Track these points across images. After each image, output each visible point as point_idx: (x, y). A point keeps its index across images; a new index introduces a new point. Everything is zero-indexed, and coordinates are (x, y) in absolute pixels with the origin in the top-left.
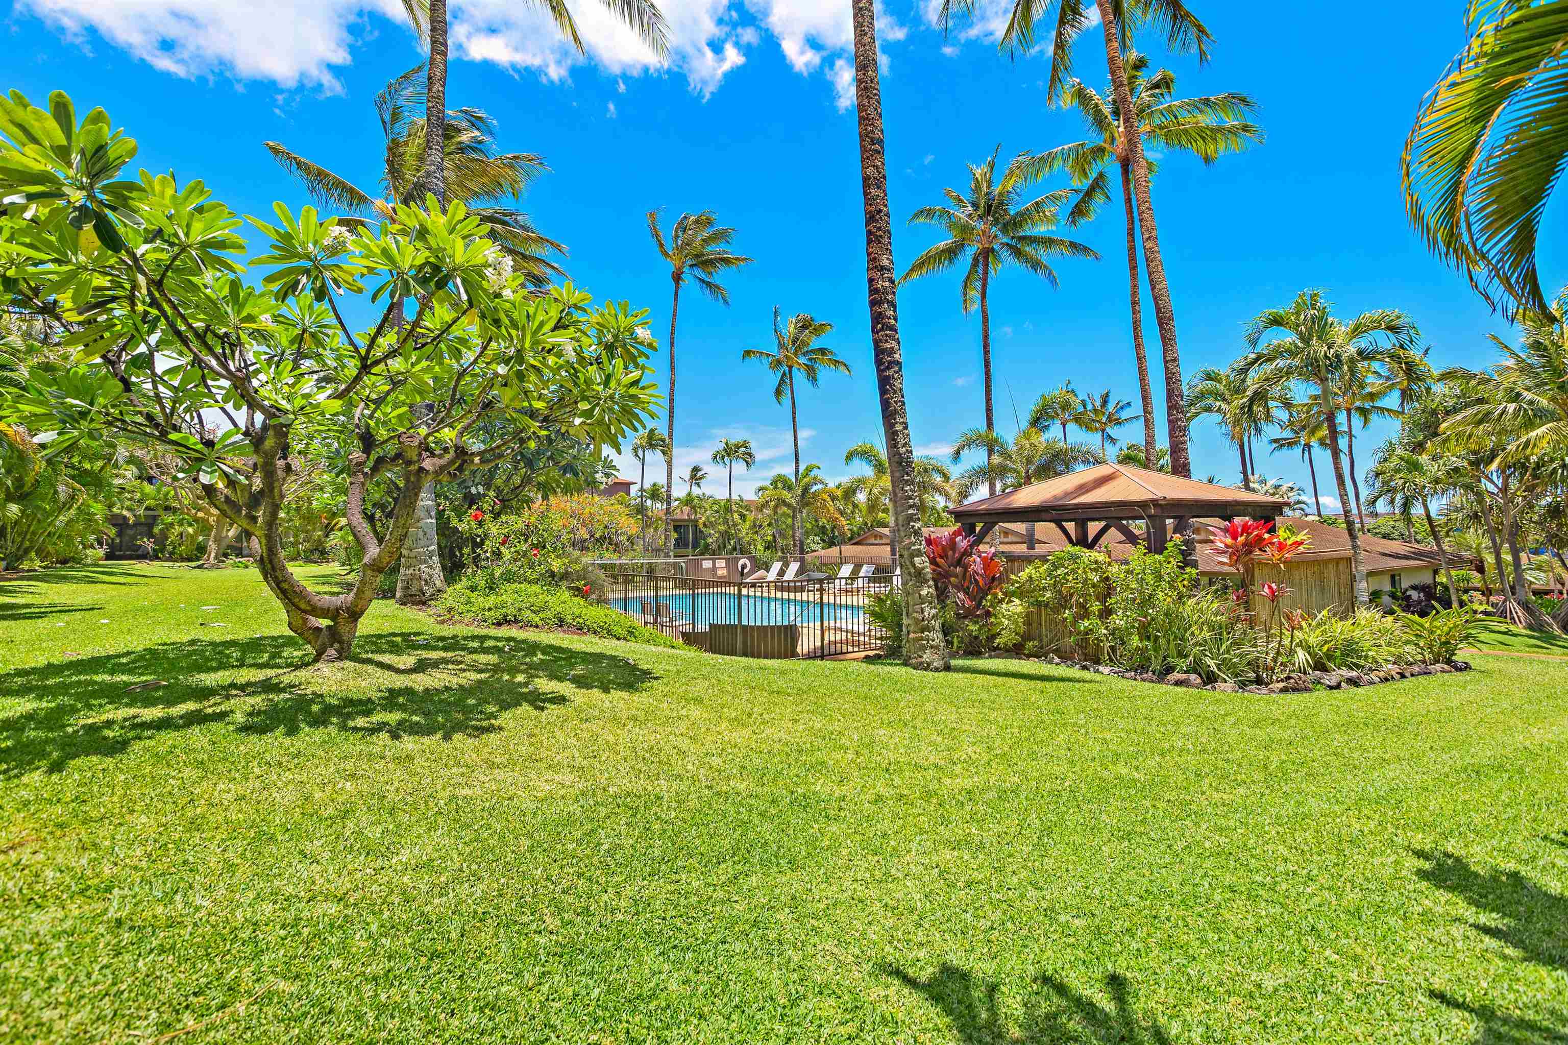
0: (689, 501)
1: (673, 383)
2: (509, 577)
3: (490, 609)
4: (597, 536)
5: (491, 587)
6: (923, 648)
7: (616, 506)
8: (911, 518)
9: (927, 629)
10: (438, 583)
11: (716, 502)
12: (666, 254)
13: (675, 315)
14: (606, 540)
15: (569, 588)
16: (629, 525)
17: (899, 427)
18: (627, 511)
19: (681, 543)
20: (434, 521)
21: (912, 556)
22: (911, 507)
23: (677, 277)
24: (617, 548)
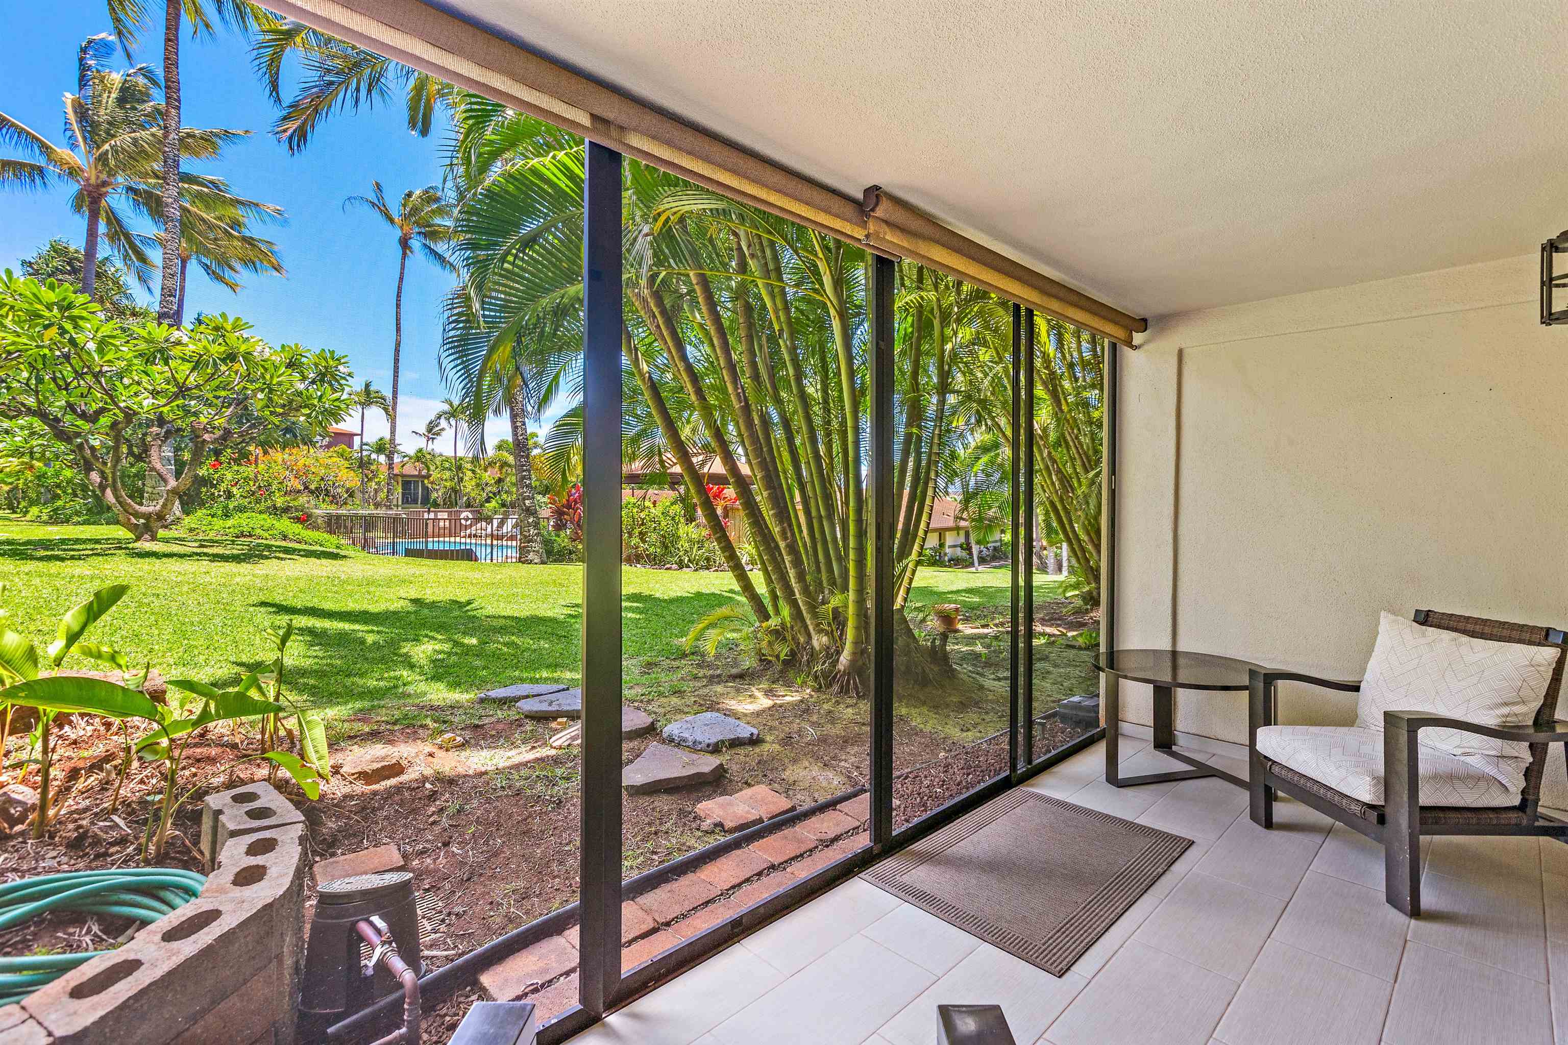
0: (420, 456)
1: (398, 344)
2: (241, 509)
3: (229, 528)
4: (312, 487)
5: (227, 515)
6: (528, 552)
7: (334, 459)
8: (524, 477)
9: (531, 541)
10: (178, 513)
11: (447, 460)
12: (392, 221)
13: (401, 279)
14: (322, 492)
15: (290, 518)
16: (351, 479)
17: (519, 424)
18: (347, 464)
19: (408, 499)
20: (173, 467)
21: (524, 499)
22: (524, 471)
23: (404, 243)
24: (334, 500)
